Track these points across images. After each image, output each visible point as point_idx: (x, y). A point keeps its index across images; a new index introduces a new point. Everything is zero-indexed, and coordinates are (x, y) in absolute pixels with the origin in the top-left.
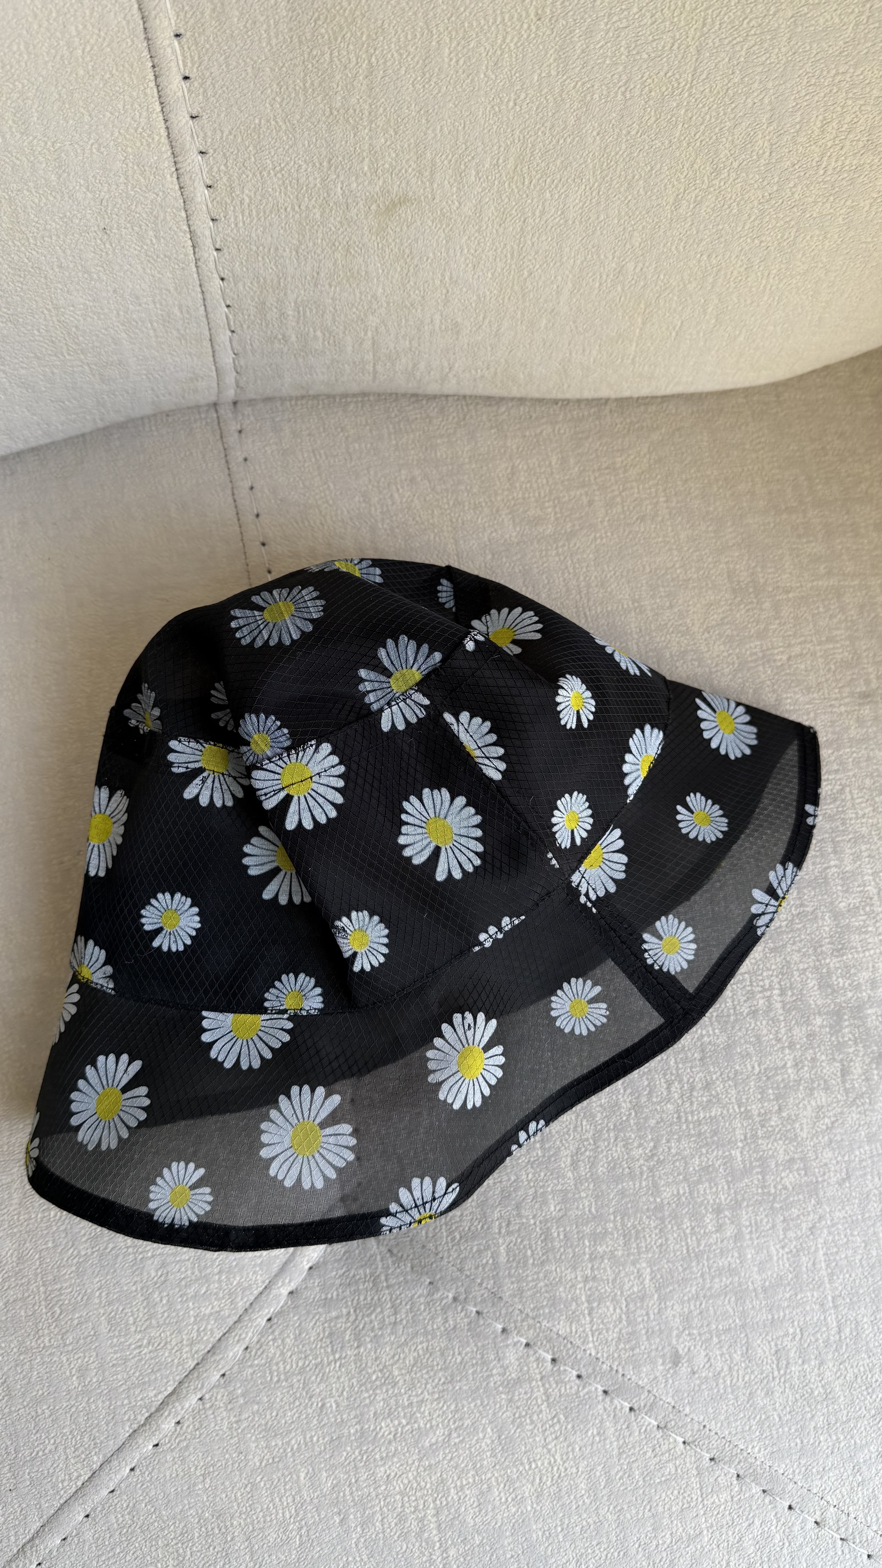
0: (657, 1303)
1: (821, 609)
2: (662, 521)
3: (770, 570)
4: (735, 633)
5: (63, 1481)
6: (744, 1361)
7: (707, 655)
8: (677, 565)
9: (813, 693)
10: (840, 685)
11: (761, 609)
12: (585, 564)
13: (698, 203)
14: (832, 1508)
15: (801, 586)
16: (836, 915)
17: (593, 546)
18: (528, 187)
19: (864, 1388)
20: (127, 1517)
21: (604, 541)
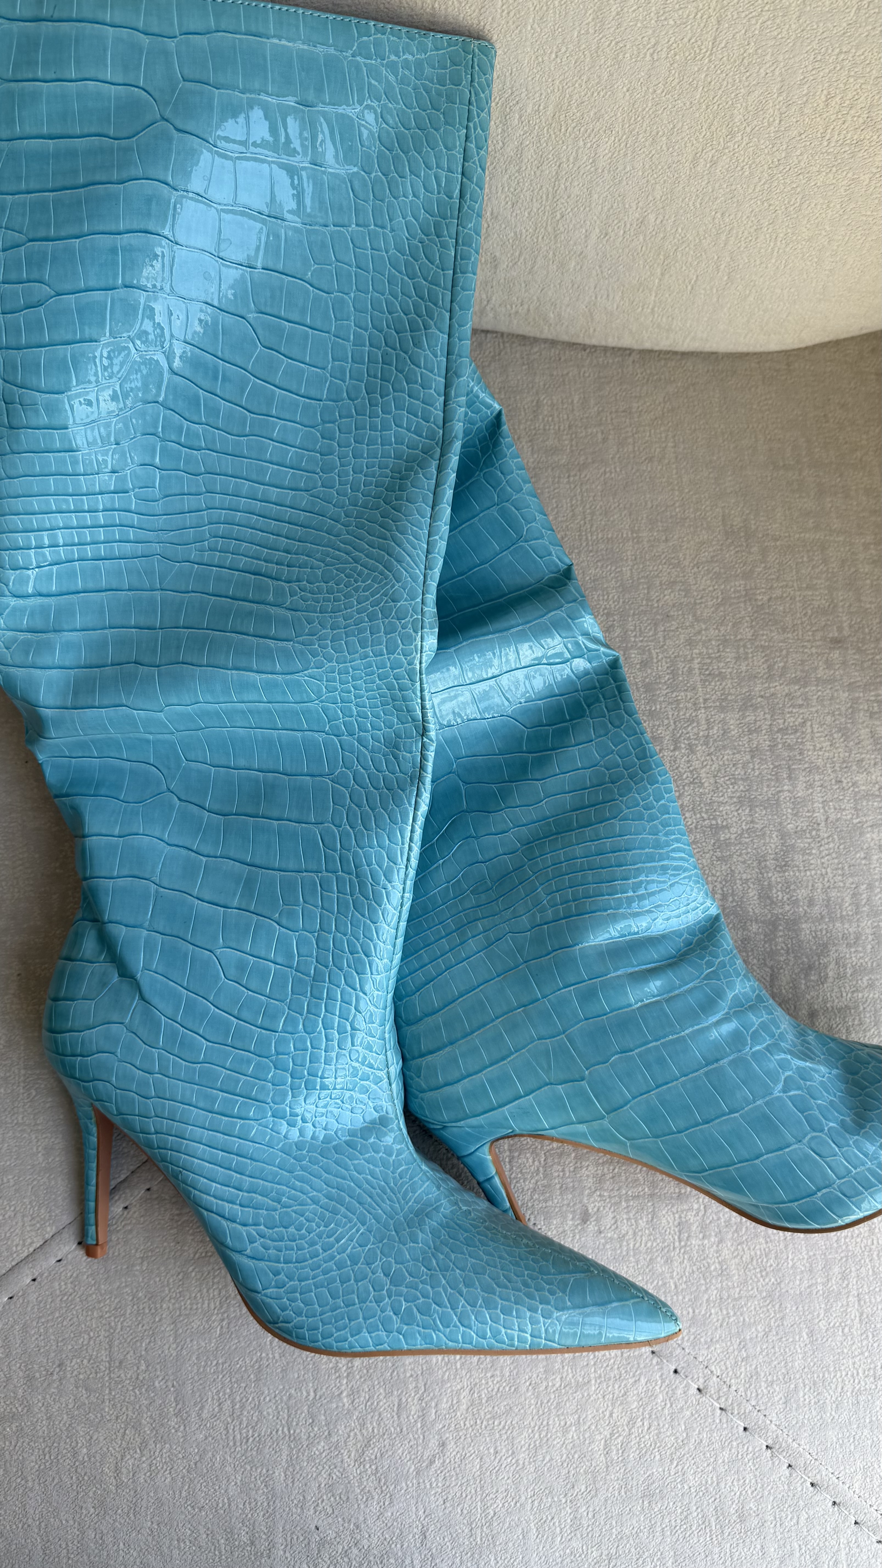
0: (574, 1162)
1: (805, 559)
2: (669, 463)
3: (762, 519)
4: (722, 571)
5: (17, 1246)
6: (649, 1229)
7: (694, 588)
8: (677, 504)
9: (788, 633)
10: (814, 629)
11: (750, 553)
12: (592, 494)
13: (714, 163)
14: (715, 1378)
15: (790, 536)
16: (783, 835)
17: (602, 478)
18: (564, 135)
19: (758, 1270)
20: (69, 1285)
21: (613, 475)
